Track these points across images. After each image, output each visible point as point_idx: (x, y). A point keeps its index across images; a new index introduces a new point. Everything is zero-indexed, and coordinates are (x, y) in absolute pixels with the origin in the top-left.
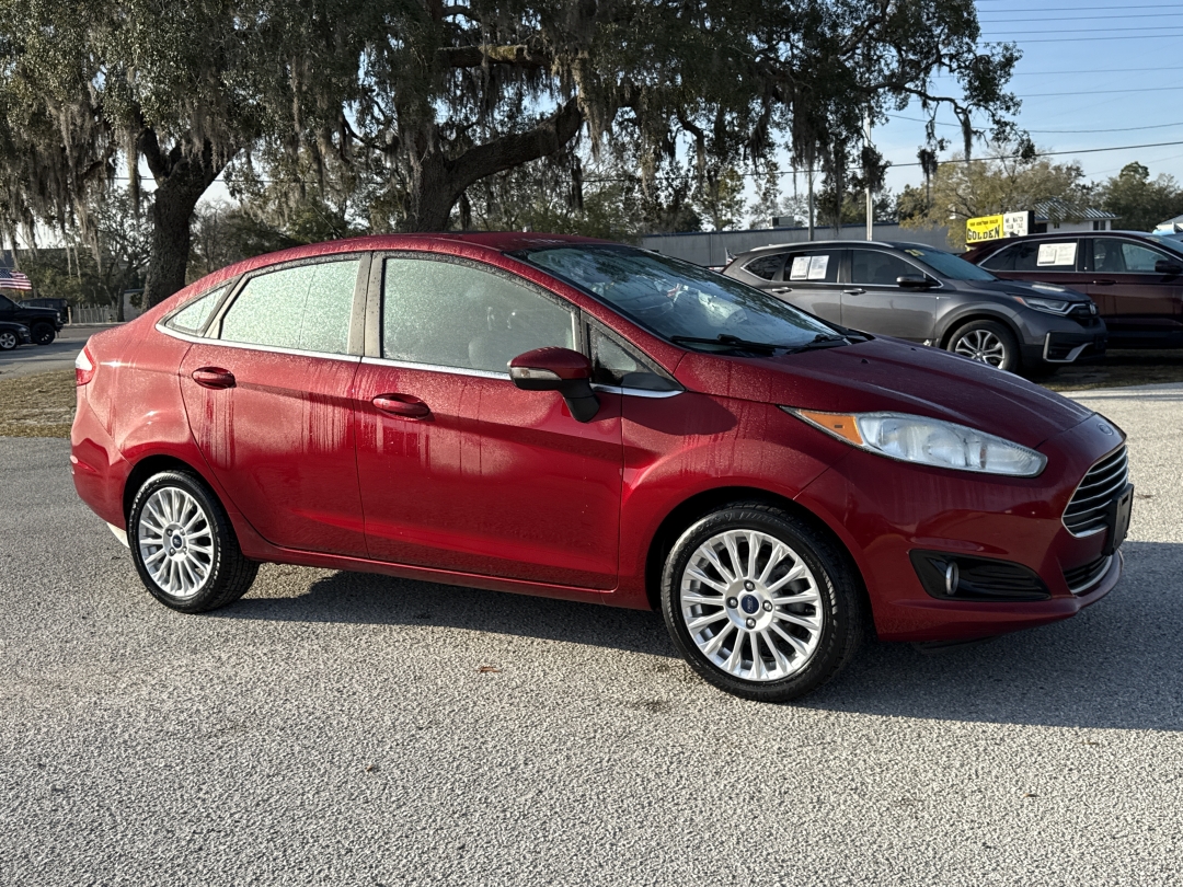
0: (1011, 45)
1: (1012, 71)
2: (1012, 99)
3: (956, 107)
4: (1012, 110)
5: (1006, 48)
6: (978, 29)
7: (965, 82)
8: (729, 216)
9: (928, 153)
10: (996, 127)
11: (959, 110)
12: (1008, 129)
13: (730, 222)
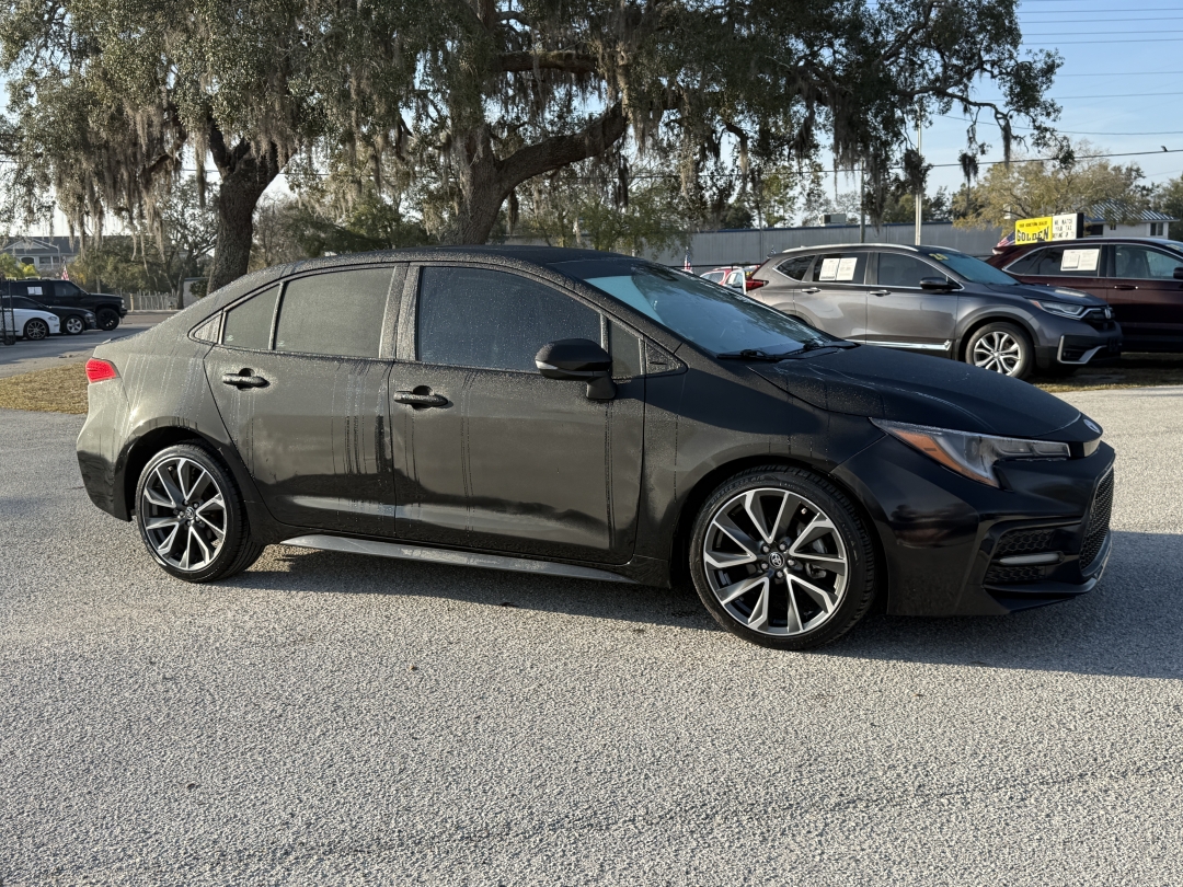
0: (1053, 53)
1: (1053, 77)
2: (1052, 106)
3: (997, 112)
4: (1053, 116)
5: (1049, 55)
6: (1020, 36)
7: (1005, 89)
8: (781, 212)
9: (969, 158)
10: (1036, 132)
11: (999, 116)
12: (1048, 135)
13: (782, 219)
